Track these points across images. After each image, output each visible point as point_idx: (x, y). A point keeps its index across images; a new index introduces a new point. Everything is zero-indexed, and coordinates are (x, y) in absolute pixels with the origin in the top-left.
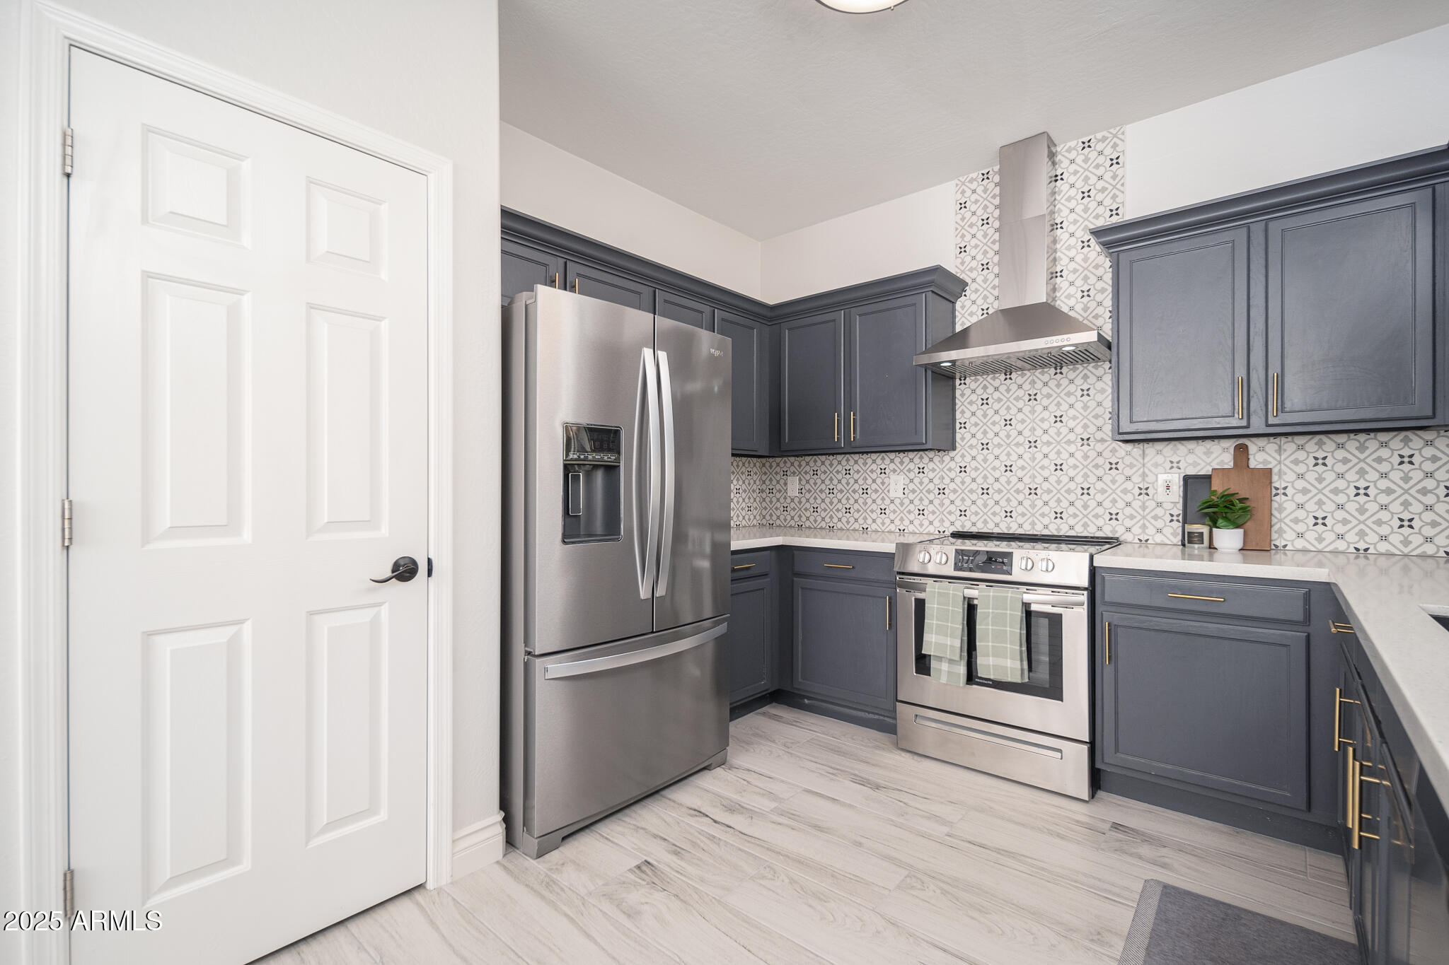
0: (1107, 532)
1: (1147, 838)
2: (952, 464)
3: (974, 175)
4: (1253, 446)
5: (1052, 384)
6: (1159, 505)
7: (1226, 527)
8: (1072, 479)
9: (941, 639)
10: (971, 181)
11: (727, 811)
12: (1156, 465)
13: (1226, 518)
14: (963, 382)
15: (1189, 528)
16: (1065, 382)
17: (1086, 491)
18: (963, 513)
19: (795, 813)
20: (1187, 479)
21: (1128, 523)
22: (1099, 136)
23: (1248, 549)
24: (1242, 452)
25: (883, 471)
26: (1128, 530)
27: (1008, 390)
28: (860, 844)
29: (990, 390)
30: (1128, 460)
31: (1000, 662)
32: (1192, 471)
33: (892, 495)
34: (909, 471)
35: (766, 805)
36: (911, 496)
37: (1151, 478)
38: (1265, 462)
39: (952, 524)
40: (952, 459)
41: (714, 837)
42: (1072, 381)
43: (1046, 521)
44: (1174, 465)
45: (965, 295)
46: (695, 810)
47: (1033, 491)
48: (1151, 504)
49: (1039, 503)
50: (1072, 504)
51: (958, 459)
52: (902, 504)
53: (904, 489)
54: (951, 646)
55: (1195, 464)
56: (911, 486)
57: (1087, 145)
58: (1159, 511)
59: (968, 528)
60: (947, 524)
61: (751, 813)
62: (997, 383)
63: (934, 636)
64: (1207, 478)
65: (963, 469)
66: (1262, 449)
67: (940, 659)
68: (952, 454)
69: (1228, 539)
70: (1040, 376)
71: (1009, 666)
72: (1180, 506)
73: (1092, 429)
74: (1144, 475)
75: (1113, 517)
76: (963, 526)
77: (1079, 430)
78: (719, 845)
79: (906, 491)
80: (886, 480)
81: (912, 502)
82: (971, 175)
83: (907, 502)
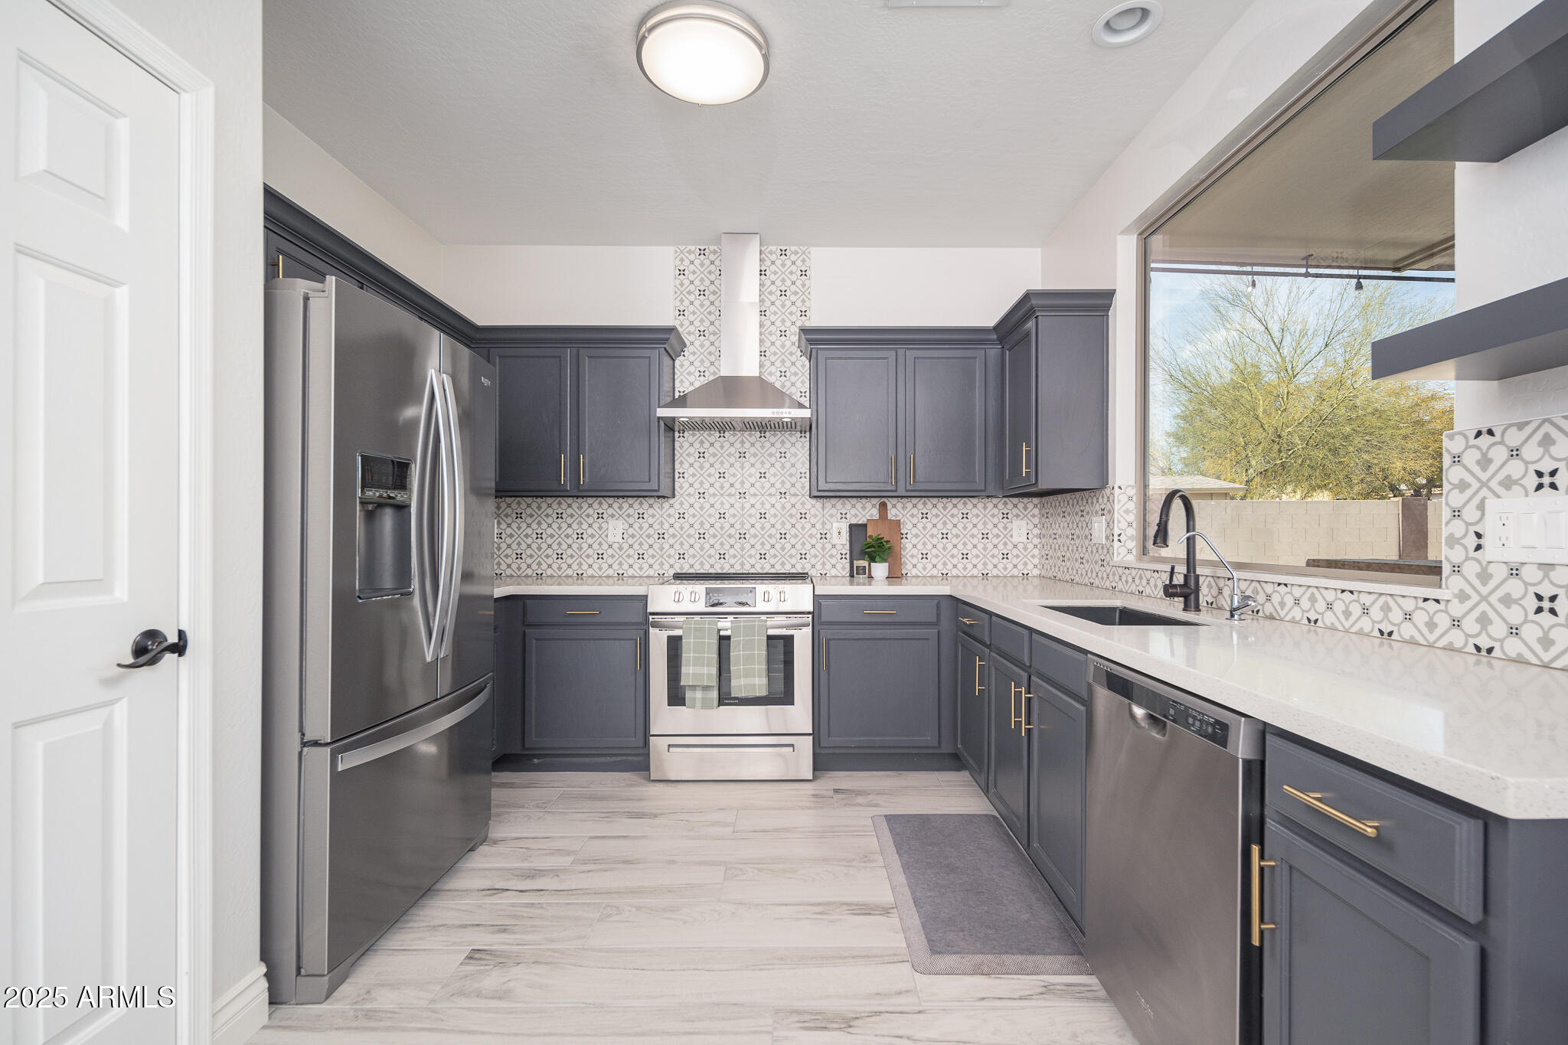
0: (799, 569)
1: (859, 793)
2: (672, 511)
3: (692, 248)
4: (890, 503)
5: (758, 445)
6: (834, 546)
7: (880, 562)
8: (773, 526)
9: (698, 670)
10: (690, 252)
11: (526, 879)
12: (832, 516)
13: (880, 557)
14: (681, 435)
15: (856, 563)
16: (767, 445)
17: (783, 536)
18: (681, 556)
19: (595, 858)
20: (851, 526)
21: (813, 561)
22: (793, 248)
23: (894, 576)
24: (883, 506)
25: (600, 516)
26: (813, 566)
27: (722, 447)
28: (673, 862)
29: (707, 445)
30: (813, 511)
31: (750, 681)
32: (854, 521)
33: (611, 539)
34: (629, 516)
35: (565, 861)
36: (631, 541)
37: (828, 526)
38: (896, 515)
39: (672, 566)
40: (671, 506)
41: (533, 904)
42: (773, 445)
43: (753, 561)
44: (843, 516)
45: (684, 355)
46: (489, 890)
47: (743, 536)
48: (828, 546)
49: (747, 546)
50: (773, 546)
51: (677, 506)
52: (621, 548)
53: (623, 534)
54: (707, 674)
55: (856, 516)
56: (631, 531)
57: (783, 252)
58: (834, 551)
59: (686, 569)
60: (666, 566)
61: (555, 873)
62: (712, 439)
63: (691, 672)
64: (865, 526)
65: (681, 516)
66: (894, 506)
67: (694, 687)
68: (672, 501)
69: (880, 569)
70: (748, 437)
71: (757, 683)
72: (847, 547)
73: (788, 485)
74: (824, 524)
75: (803, 556)
76: (682, 568)
77: (778, 485)
78: (542, 908)
79: (625, 536)
80: (604, 525)
81: (631, 546)
82: (689, 247)
83: (625, 546)
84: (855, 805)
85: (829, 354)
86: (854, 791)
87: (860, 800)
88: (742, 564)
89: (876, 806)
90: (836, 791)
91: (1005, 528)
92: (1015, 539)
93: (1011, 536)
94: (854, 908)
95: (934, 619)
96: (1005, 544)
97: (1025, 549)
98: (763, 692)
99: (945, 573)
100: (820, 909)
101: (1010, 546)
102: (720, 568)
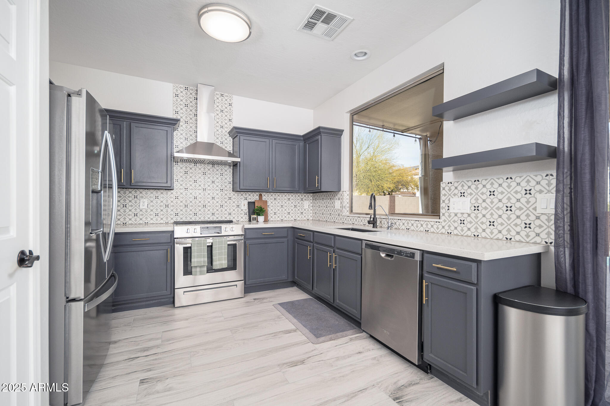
0: (228, 219)
1: (263, 299)
2: (172, 196)
3: (182, 86)
4: (263, 194)
5: (211, 170)
6: (242, 210)
7: (262, 216)
8: (217, 202)
9: (199, 260)
10: (181, 88)
11: (144, 352)
12: (241, 199)
13: (262, 214)
14: (177, 164)
15: (252, 216)
16: (215, 170)
17: (222, 206)
18: (177, 214)
19: (172, 338)
20: (249, 203)
21: (234, 216)
22: (226, 94)
23: (266, 221)
24: (261, 195)
25: (136, 197)
26: (234, 218)
27: (195, 170)
28: (208, 333)
29: (188, 169)
30: (234, 197)
31: (221, 262)
32: (250, 201)
34: (151, 197)
35: (159, 342)
36: (152, 208)
37: (240, 202)
38: (265, 199)
39: (172, 219)
40: (172, 193)
41: (156, 359)
42: (217, 170)
43: (209, 216)
44: (246, 199)
45: (178, 130)
46: (129, 359)
47: (204, 206)
48: (240, 210)
49: (207, 210)
50: (217, 210)
51: (174, 193)
52: (146, 211)
53: (148, 205)
54: (203, 261)
55: (250, 199)
56: (152, 204)
57: (222, 95)
58: (242, 212)
59: (179, 220)
60: (169, 219)
61: (157, 346)
62: (191, 166)
63: (196, 259)
64: (254, 203)
65: (177, 198)
66: (264, 195)
67: (196, 267)
68: (172, 191)
69: (261, 218)
70: (207, 167)
71: (224, 263)
72: (247, 210)
73: (224, 186)
74: (238, 202)
75: (230, 214)
76: (177, 219)
77: (220, 186)
78: (161, 359)
80: (138, 201)
81: (152, 210)
82: (180, 86)
83: (149, 210)
84: (264, 302)
85: (245, 138)
86: (261, 298)
87: (265, 301)
88: (204, 217)
89: (271, 302)
90: (255, 299)
91: (302, 204)
92: (305, 208)
93: (304, 206)
94: (285, 332)
95: (286, 235)
96: (302, 209)
97: (308, 211)
98: (225, 266)
99: (282, 219)
100: (273, 335)
101: (303, 210)
102: (195, 219)
